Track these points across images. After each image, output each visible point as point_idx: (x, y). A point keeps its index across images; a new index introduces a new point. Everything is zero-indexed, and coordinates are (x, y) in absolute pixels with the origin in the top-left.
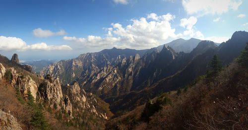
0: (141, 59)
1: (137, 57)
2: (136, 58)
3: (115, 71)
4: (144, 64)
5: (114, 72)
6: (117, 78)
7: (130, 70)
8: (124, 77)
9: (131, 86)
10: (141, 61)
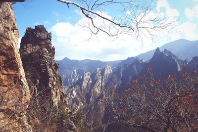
0: (114, 73)
1: (108, 71)
2: (106, 73)
3: (74, 93)
4: (120, 82)
5: (72, 94)
6: (78, 104)
7: (98, 90)
8: (88, 101)
9: (102, 116)
10: (115, 76)
